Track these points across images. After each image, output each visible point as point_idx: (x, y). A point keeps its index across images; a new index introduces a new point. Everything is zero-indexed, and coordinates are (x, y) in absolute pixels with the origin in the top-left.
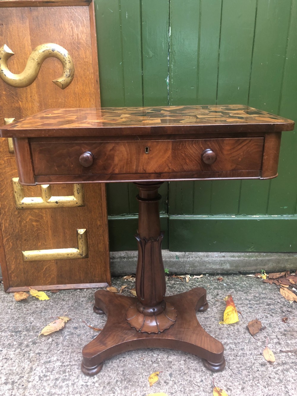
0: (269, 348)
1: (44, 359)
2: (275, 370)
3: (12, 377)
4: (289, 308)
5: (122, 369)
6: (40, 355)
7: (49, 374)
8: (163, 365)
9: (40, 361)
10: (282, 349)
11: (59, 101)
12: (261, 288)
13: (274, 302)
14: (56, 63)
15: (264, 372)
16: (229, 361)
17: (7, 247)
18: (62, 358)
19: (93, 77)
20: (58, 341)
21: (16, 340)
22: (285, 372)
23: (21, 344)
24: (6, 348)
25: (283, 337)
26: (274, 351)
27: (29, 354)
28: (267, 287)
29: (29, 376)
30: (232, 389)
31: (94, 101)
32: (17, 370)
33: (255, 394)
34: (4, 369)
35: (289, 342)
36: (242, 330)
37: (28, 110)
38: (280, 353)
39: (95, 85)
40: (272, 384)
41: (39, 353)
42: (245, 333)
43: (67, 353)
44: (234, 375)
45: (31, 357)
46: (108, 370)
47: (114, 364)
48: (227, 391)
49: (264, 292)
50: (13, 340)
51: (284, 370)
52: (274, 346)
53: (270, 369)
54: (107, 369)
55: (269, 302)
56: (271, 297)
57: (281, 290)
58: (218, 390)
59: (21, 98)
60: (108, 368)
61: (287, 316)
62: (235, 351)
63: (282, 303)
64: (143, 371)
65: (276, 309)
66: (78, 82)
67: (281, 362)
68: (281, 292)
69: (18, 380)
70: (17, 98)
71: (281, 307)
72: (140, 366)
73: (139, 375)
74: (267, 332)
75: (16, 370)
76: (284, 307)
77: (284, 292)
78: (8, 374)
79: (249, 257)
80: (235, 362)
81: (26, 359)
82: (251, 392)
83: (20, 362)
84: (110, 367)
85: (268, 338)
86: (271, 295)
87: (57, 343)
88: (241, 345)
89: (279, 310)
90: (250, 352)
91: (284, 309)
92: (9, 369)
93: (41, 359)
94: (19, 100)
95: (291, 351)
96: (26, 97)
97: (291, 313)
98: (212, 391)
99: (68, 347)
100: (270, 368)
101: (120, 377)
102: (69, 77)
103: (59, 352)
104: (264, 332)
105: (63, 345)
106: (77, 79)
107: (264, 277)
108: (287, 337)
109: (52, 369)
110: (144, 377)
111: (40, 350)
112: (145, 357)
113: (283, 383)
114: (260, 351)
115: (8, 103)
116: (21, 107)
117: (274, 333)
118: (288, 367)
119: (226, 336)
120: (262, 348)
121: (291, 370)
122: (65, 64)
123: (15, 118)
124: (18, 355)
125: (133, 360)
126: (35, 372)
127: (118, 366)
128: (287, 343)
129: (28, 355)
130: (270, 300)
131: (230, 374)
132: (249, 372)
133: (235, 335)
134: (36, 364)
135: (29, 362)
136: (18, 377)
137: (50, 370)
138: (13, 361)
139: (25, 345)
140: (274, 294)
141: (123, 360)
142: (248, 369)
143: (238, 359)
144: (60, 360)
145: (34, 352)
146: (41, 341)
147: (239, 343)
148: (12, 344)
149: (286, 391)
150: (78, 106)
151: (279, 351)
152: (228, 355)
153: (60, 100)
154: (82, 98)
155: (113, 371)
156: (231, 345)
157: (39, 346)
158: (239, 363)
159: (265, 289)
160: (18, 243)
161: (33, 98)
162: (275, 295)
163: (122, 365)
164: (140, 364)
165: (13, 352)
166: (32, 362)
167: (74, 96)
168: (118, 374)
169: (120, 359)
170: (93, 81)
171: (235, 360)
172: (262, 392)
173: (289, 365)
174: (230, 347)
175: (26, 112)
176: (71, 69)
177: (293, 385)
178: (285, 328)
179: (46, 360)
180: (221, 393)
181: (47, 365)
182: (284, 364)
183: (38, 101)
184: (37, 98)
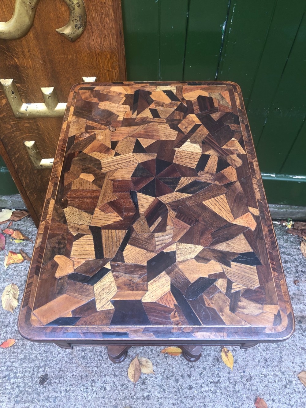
4: (304, 267)
12: (284, 239)
13: (291, 258)
14: (58, 4)
17: (32, 198)
19: (114, 26)
28: (289, 239)
30: (237, 350)
31: (117, 59)
33: (255, 356)
37: (27, 68)
39: (117, 38)
40: (270, 349)
48: (233, 351)
49: (285, 245)
55: (287, 259)
56: (291, 252)
57: (302, 244)
58: (226, 351)
59: (16, 54)
61: (299, 277)
63: (299, 261)
65: (292, 268)
66: (92, 33)
68: (301, 247)
70: (10, 54)
71: (297, 266)
76: (300, 266)
77: (304, 248)
79: (279, 208)
82: (252, 355)
86: (291, 250)
89: (294, 270)
91: (299, 268)
94: (13, 56)
96: (23, 52)
97: (303, 274)
98: (221, 351)
102: (80, 28)
106: (92, 29)
107: (289, 225)
113: (279, 348)
116: (18, 65)
122: (72, 9)
123: (13, 78)
130: (288, 257)
140: (295, 248)
149: (280, 356)
150: (96, 64)
153: (70, 57)
159: (286, 241)
160: (42, 194)
161: (32, 54)
162: (295, 250)
167: (89, 52)
170: (114, 31)
172: (261, 355)
175: (26, 72)
176: (81, 16)
177: (287, 351)
178: (294, 291)
180: (228, 354)
183: (40, 57)
184: (37, 53)
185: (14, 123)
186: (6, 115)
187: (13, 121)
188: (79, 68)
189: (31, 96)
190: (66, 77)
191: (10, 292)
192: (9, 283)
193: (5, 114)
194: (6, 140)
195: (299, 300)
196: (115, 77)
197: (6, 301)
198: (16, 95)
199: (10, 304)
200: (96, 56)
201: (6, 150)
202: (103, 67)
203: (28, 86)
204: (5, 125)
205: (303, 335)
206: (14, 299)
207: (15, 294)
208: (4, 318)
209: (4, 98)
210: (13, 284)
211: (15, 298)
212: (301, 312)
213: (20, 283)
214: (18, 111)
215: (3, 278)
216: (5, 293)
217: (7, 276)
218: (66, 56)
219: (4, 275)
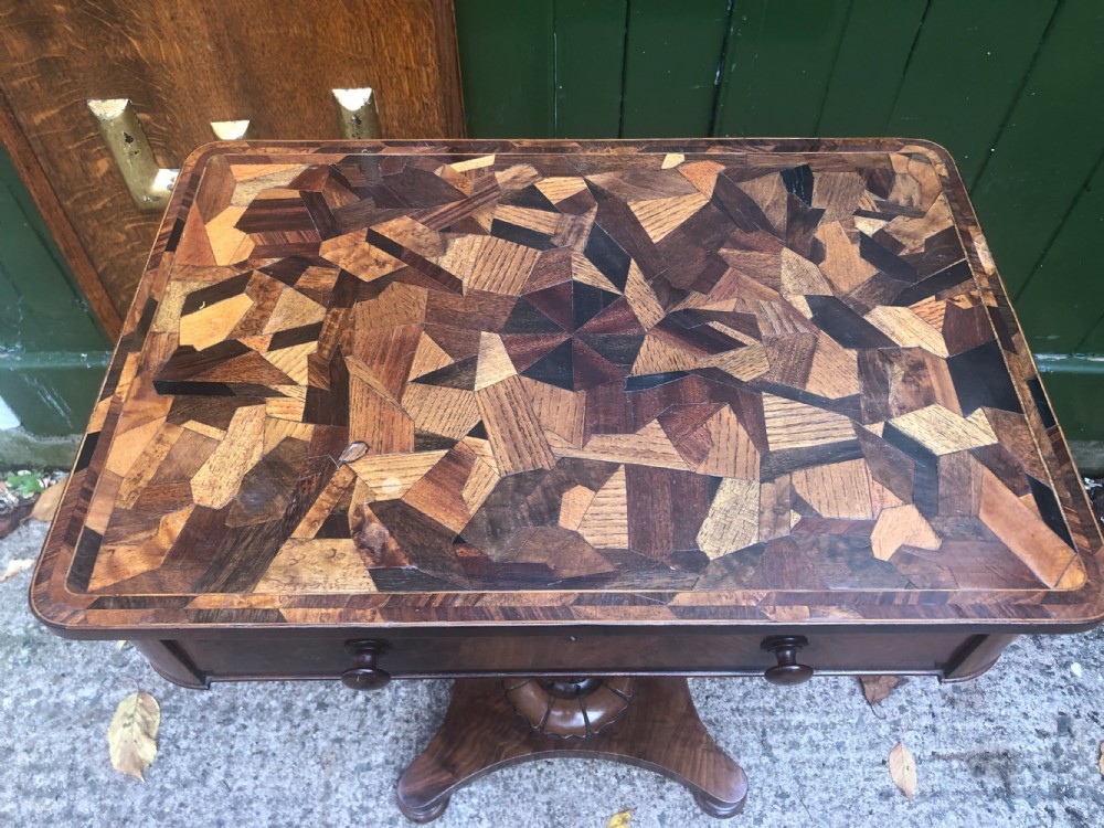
0: (907, 744)
1: (354, 759)
2: (910, 813)
3: (284, 811)
5: (545, 798)
6: (341, 747)
7: (371, 804)
8: (643, 790)
9: (344, 762)
10: (937, 751)
11: (291, 35)
15: (885, 817)
16: (804, 783)
18: (398, 758)
20: (381, 701)
21: (275, 695)
22: (935, 820)
23: (288, 707)
24: (254, 720)
25: (947, 709)
26: (918, 754)
27: (314, 740)
29: (325, 807)
31: (433, 34)
32: (294, 791)
34: (262, 786)
35: (959, 726)
36: (847, 685)
37: (171, 68)
38: (931, 761)
41: (339, 740)
42: (852, 693)
43: (407, 744)
44: (811, 823)
45: (320, 750)
46: (512, 800)
47: (524, 782)
50: (266, 693)
51: (934, 814)
52: (920, 737)
53: (901, 808)
54: (509, 796)
59: (136, 26)
60: (512, 794)
62: (822, 751)
64: (596, 806)
67: (929, 790)
69: (302, 818)
70: (119, 26)
72: (588, 791)
73: (587, 815)
74: (908, 693)
75: (290, 789)
78: (274, 802)
80: (817, 786)
81: (311, 757)
83: (295, 764)
84: (515, 792)
85: (909, 713)
87: (377, 707)
88: (839, 731)
90: (858, 756)
92: (272, 785)
93: (346, 757)
94: (128, 32)
95: (959, 757)
96: (156, 21)
99: (407, 721)
100: (901, 806)
101: (541, 820)
103: (387, 738)
104: (900, 693)
105: (394, 715)
108: (955, 711)
109: (377, 790)
110: (599, 821)
111: (341, 728)
112: (600, 765)
114: (884, 753)
115: (87, 45)
116: (141, 59)
117: (926, 694)
118: (945, 805)
119: (805, 702)
120: (889, 742)
121: (952, 816)
123: (130, 98)
124: (288, 744)
125: (572, 772)
126: (339, 796)
127: (536, 790)
128: (953, 728)
129: (312, 744)
131: (802, 820)
132: (848, 817)
133: (826, 699)
134: (337, 774)
135: (319, 767)
136: (299, 811)
137: (374, 791)
138: (278, 760)
139: (299, 711)
141: (547, 770)
142: (848, 806)
143: (826, 777)
144: (393, 763)
145: (327, 736)
146: (338, 701)
147: (834, 724)
148: (267, 706)
150: (371, 50)
151: (930, 753)
152: (804, 763)
153: (295, 31)
154: (383, 21)
155: (523, 802)
156: (814, 731)
157: (335, 715)
158: (826, 789)
161: (183, 25)
163: (545, 785)
164: (588, 785)
165: (275, 734)
166: (327, 768)
167: (350, 15)
168: (536, 810)
169: (539, 768)
171: (818, 780)
173: (948, 799)
174: (811, 737)
175: (168, 78)
179: (359, 762)
181: (364, 777)
182: (935, 795)
183: (207, 35)
184: (198, 22)
185: (135, 228)
186: (110, 205)
187: (131, 222)
188: (323, 65)
189: (183, 146)
190: (283, 90)
191: (132, 716)
192: (131, 690)
193: (106, 200)
194: (114, 276)
195: (971, 705)
196: (429, 86)
197: (122, 744)
198: (138, 144)
199: (133, 755)
200: (370, 26)
201: (112, 302)
202: (393, 59)
203: (174, 119)
204: (107, 234)
205: (990, 811)
206: (144, 739)
207: (147, 723)
208: (116, 797)
209: (102, 157)
210: (141, 692)
211: (147, 734)
212: (979, 741)
213: (164, 689)
214: (146, 192)
215: (113, 674)
216: (117, 720)
217: (125, 670)
218: (282, 31)
219: (115, 666)
